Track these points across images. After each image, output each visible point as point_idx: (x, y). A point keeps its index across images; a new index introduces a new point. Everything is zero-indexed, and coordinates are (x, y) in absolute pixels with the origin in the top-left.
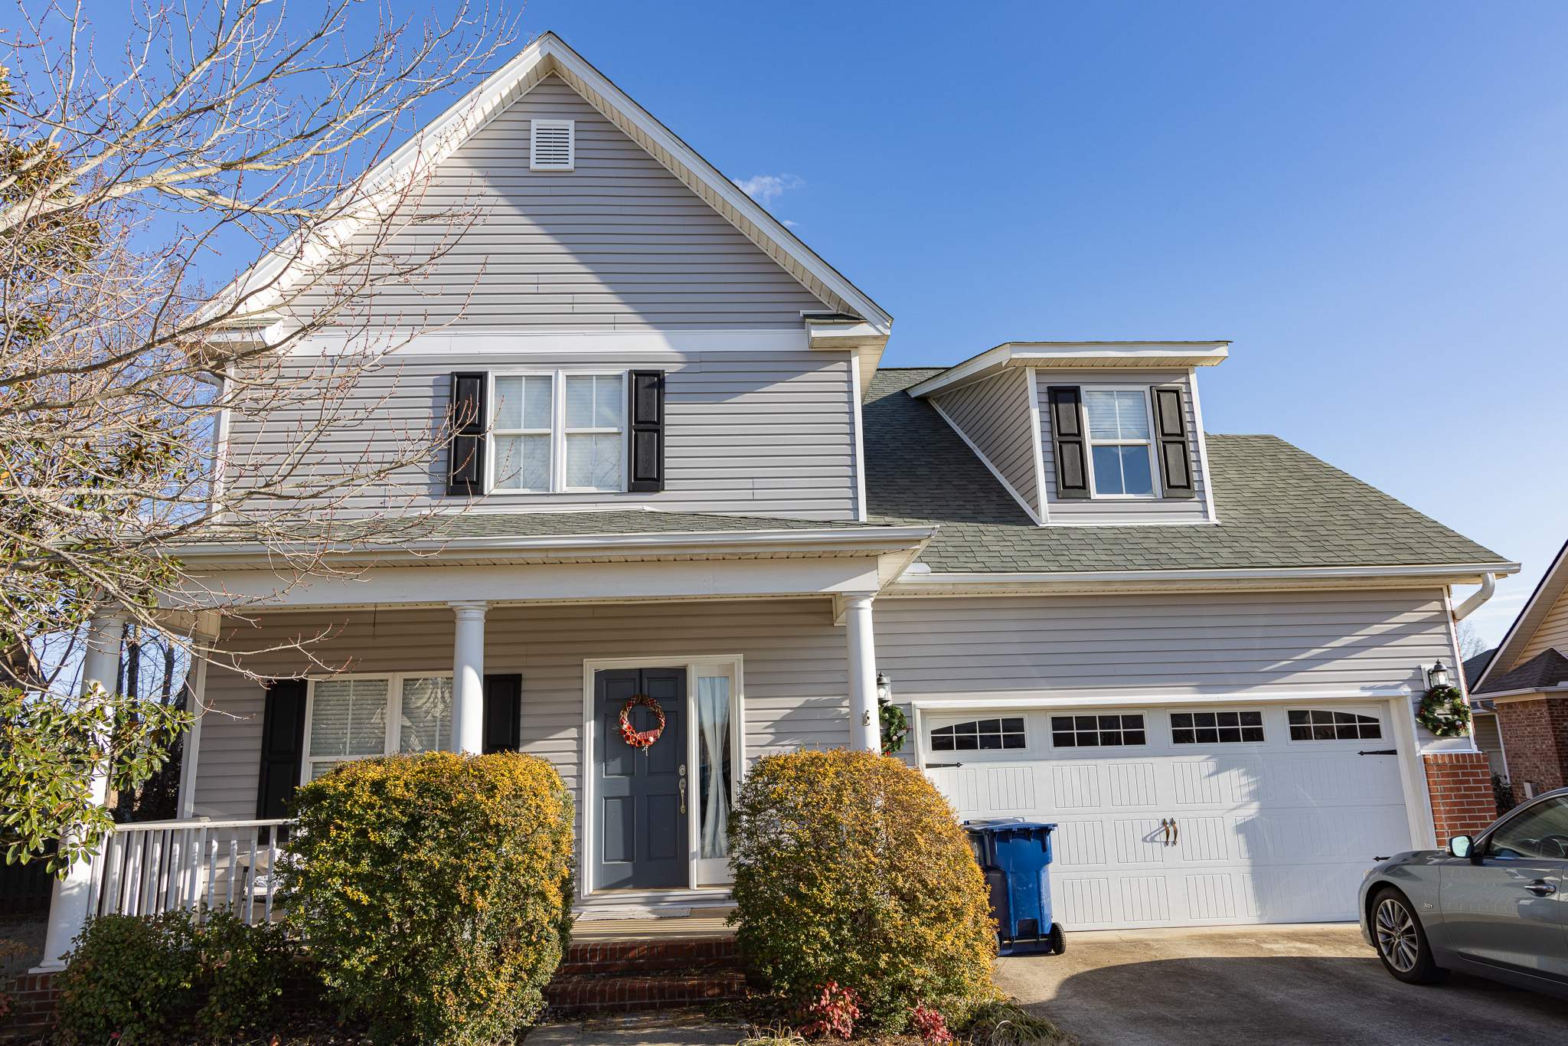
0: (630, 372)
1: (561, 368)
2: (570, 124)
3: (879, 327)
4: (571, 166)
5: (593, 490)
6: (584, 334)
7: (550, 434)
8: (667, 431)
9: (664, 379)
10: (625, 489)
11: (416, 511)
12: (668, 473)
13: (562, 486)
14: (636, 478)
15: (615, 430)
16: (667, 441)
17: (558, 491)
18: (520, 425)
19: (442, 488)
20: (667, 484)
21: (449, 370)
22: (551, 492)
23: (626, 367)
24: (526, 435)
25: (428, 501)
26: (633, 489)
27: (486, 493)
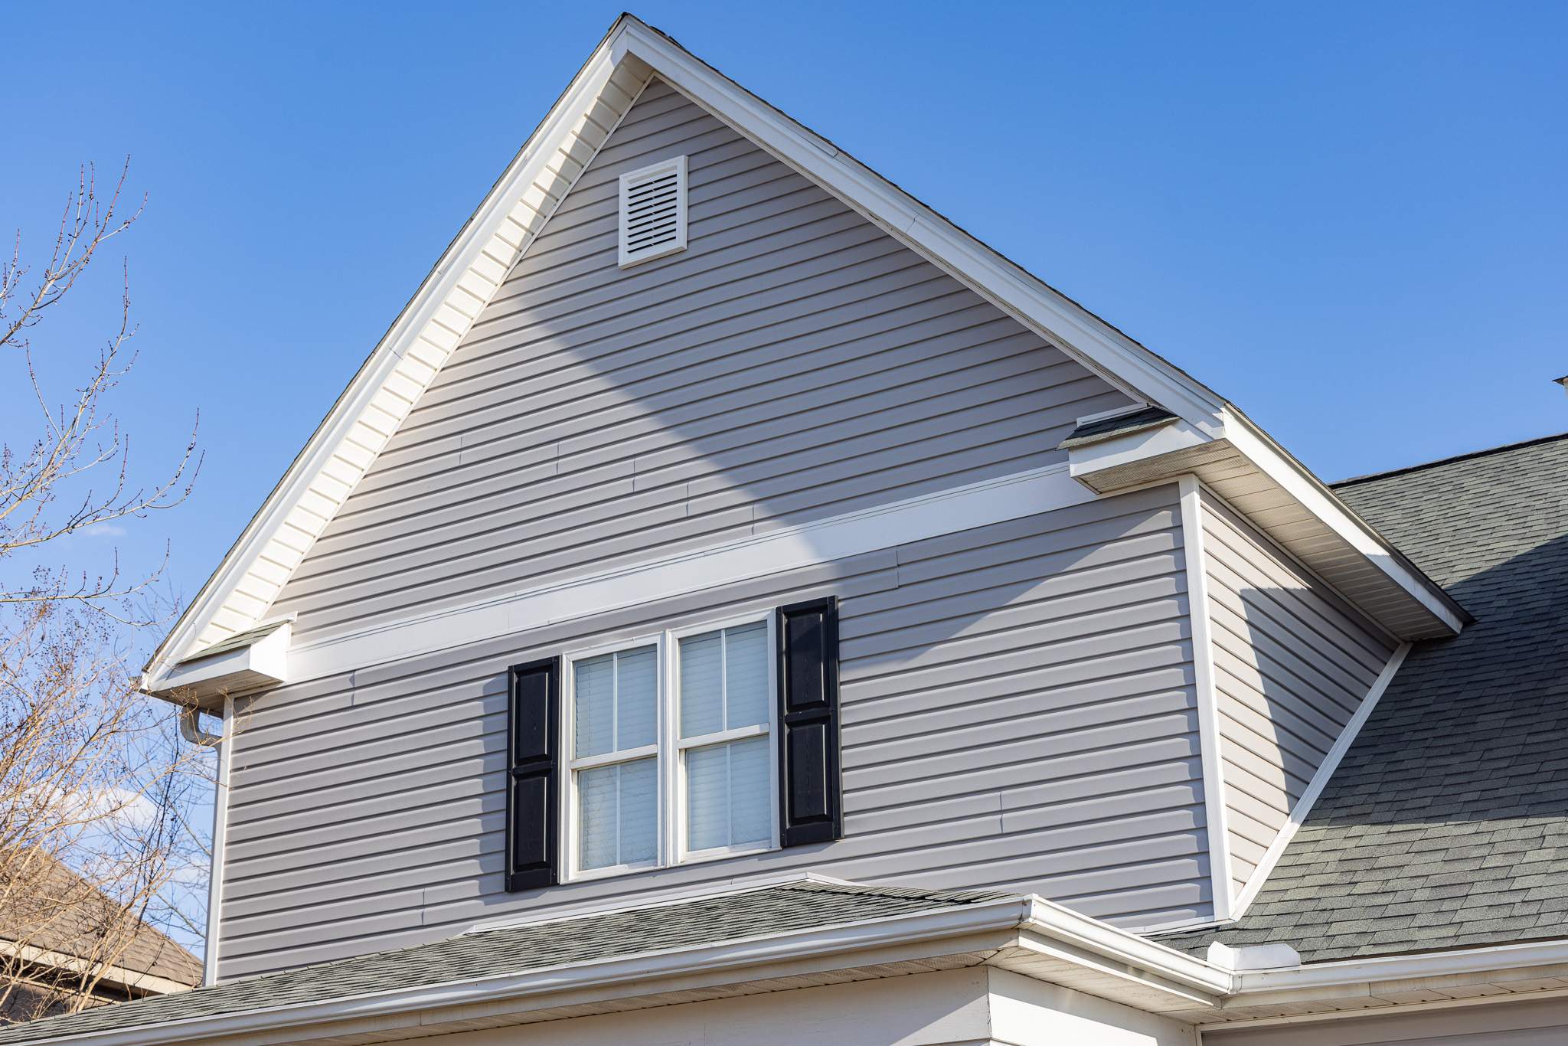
0: (781, 611)
1: (670, 626)
2: (678, 164)
3: (1203, 426)
4: (680, 242)
5: (724, 852)
6: (705, 554)
7: (655, 756)
8: (845, 716)
9: (836, 613)
10: (776, 845)
11: (460, 929)
12: (848, 802)
13: (679, 851)
14: (792, 821)
15: (755, 730)
16: (846, 736)
17: (670, 863)
18: (611, 745)
19: (499, 882)
20: (849, 824)
21: (503, 664)
22: (660, 866)
23: (773, 601)
24: (624, 763)
25: (478, 907)
26: (792, 839)
27: (562, 881)
